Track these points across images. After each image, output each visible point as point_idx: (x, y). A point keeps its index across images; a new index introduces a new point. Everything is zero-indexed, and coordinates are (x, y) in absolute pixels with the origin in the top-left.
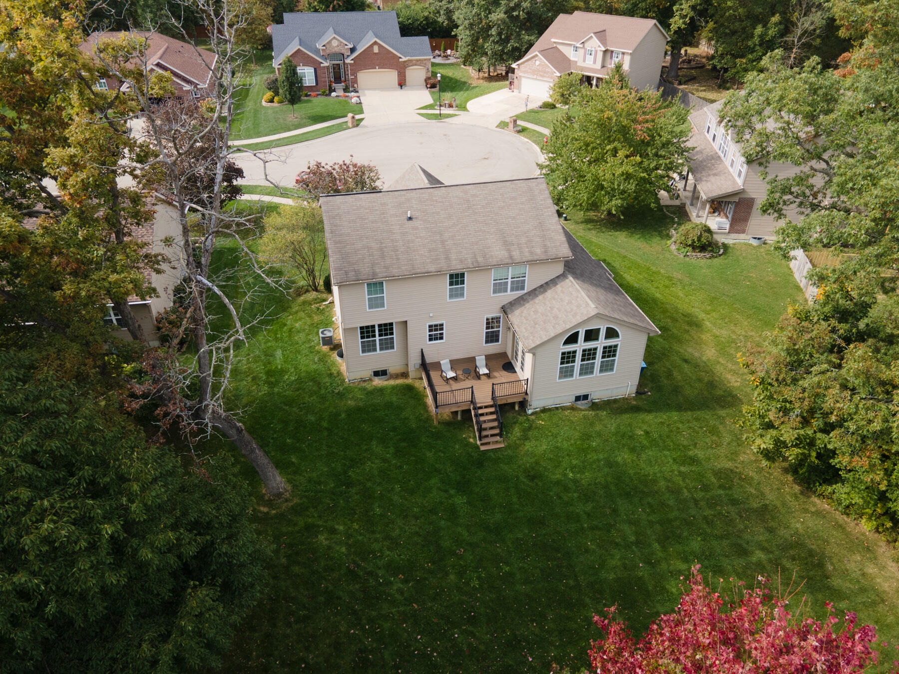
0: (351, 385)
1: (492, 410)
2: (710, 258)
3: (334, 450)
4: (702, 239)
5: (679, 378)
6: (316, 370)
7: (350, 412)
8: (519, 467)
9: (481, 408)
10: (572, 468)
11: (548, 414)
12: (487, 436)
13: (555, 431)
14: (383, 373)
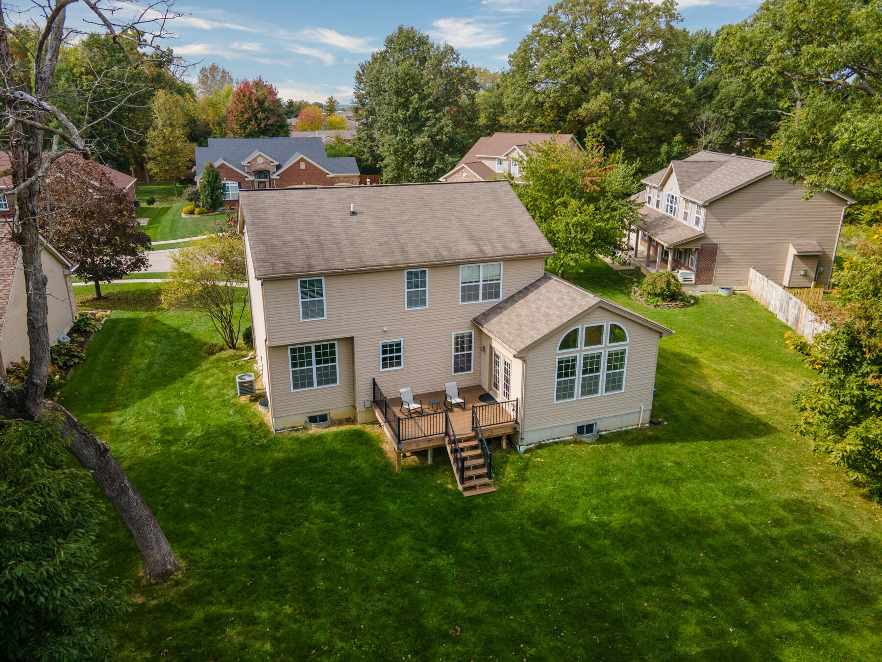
0: (279, 435)
1: (475, 443)
2: (683, 307)
3: (255, 512)
4: (672, 287)
5: (694, 408)
6: (229, 424)
7: (277, 466)
8: (522, 513)
9: (460, 441)
10: (595, 509)
11: (544, 452)
12: (470, 478)
13: (561, 468)
14: (323, 418)
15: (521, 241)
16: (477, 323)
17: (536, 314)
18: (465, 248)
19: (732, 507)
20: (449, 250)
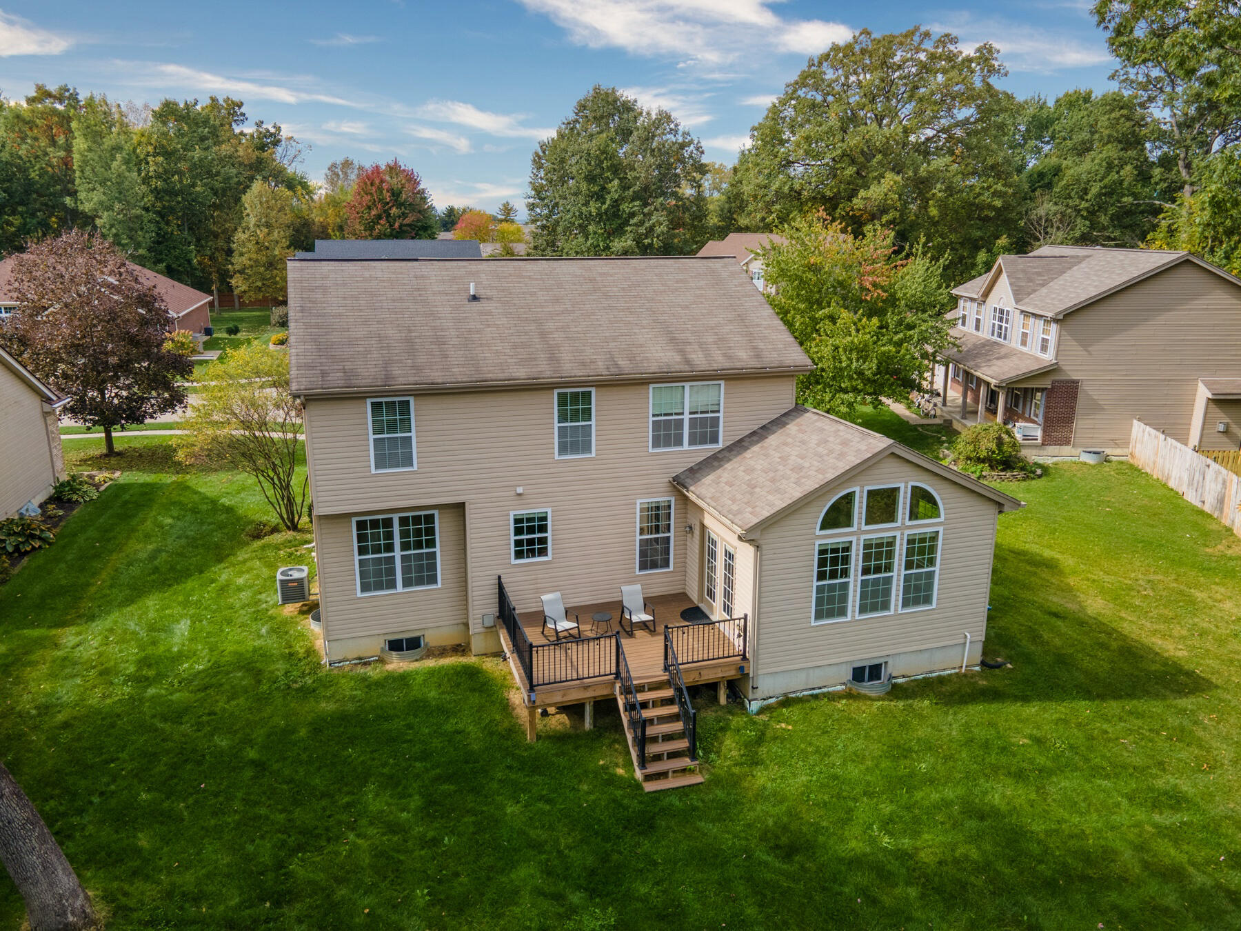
0: (335, 672)
1: (669, 693)
2: (1024, 479)
3: (263, 811)
4: (1005, 448)
5: (1057, 642)
6: (255, 650)
7: (318, 727)
8: (749, 826)
9: (641, 689)
10: (887, 824)
11: (794, 712)
12: (658, 757)
13: (823, 742)
14: (414, 644)
15: (755, 348)
16: (678, 485)
17: (781, 467)
18: (660, 356)
19: (1148, 828)
20: (632, 358)
